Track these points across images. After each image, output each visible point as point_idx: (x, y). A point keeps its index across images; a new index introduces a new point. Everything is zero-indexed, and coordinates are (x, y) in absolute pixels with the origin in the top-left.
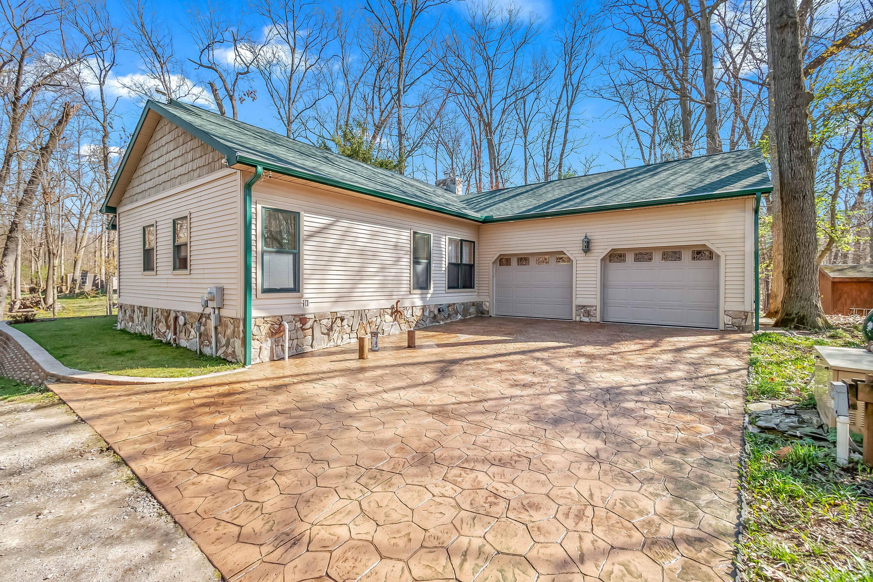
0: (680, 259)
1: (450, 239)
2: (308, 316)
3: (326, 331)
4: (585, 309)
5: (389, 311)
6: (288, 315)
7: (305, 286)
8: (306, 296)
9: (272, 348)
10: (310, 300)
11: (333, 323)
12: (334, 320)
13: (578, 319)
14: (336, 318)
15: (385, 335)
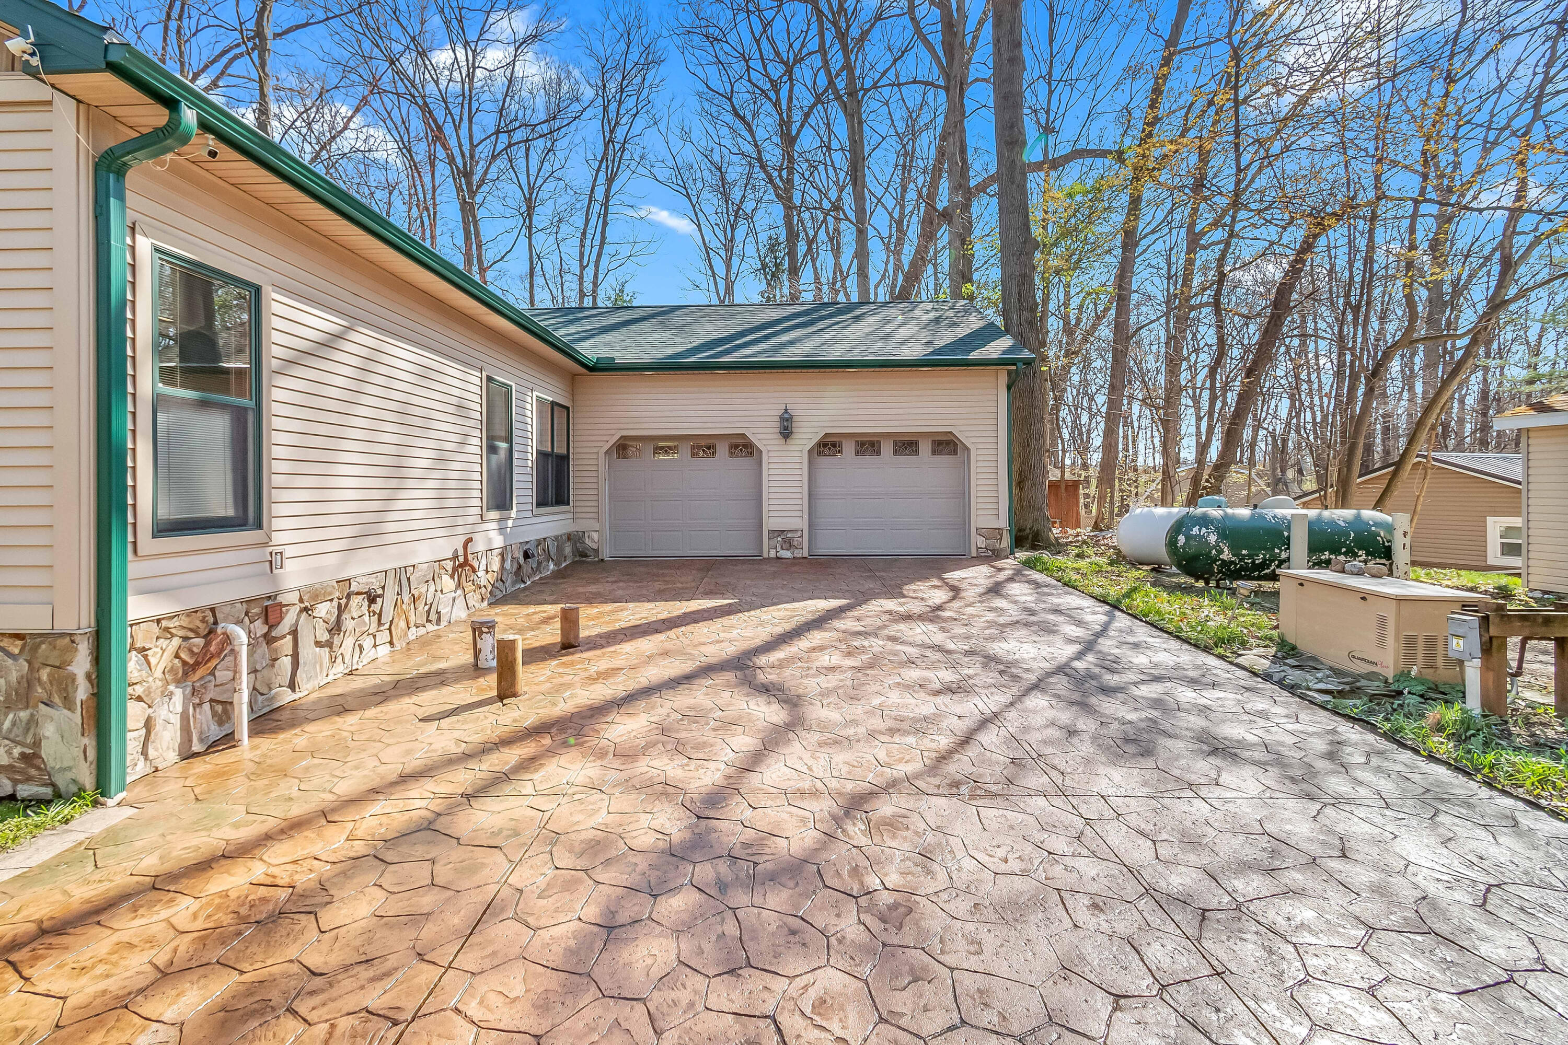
0: (917, 452)
1: (539, 399)
2: (283, 599)
3: (325, 637)
4: (785, 537)
5: (449, 565)
6: (232, 603)
7: (278, 509)
8: (277, 538)
9: (185, 717)
10: (289, 551)
11: (341, 610)
12: (343, 602)
13: (773, 554)
14: (348, 597)
15: (444, 623)
